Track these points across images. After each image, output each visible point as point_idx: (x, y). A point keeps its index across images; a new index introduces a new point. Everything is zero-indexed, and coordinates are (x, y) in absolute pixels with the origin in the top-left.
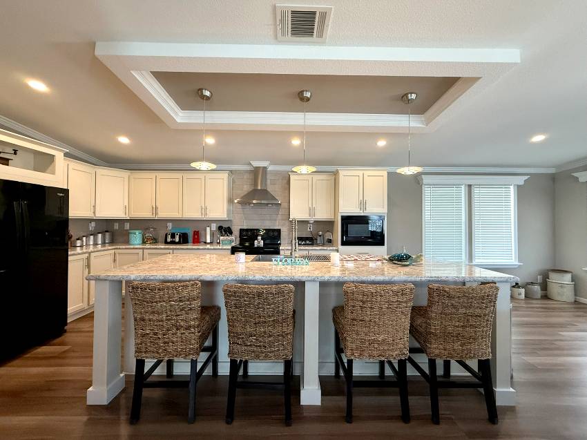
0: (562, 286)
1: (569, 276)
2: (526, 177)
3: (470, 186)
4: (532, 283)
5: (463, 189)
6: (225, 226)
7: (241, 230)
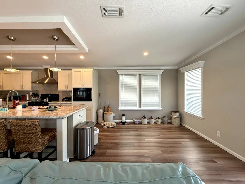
0: (175, 118)
1: (178, 114)
2: (163, 71)
3: (140, 75)
4: (165, 117)
5: (137, 76)
6: (36, 93)
7: (42, 95)
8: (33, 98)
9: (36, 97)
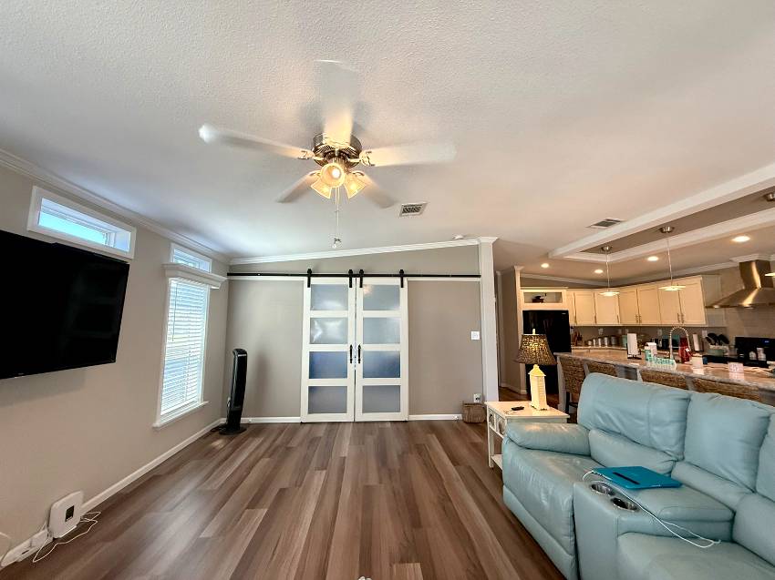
6: (718, 334)
7: (738, 339)
8: (712, 347)
9: (720, 344)
